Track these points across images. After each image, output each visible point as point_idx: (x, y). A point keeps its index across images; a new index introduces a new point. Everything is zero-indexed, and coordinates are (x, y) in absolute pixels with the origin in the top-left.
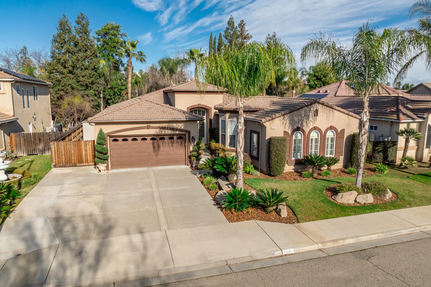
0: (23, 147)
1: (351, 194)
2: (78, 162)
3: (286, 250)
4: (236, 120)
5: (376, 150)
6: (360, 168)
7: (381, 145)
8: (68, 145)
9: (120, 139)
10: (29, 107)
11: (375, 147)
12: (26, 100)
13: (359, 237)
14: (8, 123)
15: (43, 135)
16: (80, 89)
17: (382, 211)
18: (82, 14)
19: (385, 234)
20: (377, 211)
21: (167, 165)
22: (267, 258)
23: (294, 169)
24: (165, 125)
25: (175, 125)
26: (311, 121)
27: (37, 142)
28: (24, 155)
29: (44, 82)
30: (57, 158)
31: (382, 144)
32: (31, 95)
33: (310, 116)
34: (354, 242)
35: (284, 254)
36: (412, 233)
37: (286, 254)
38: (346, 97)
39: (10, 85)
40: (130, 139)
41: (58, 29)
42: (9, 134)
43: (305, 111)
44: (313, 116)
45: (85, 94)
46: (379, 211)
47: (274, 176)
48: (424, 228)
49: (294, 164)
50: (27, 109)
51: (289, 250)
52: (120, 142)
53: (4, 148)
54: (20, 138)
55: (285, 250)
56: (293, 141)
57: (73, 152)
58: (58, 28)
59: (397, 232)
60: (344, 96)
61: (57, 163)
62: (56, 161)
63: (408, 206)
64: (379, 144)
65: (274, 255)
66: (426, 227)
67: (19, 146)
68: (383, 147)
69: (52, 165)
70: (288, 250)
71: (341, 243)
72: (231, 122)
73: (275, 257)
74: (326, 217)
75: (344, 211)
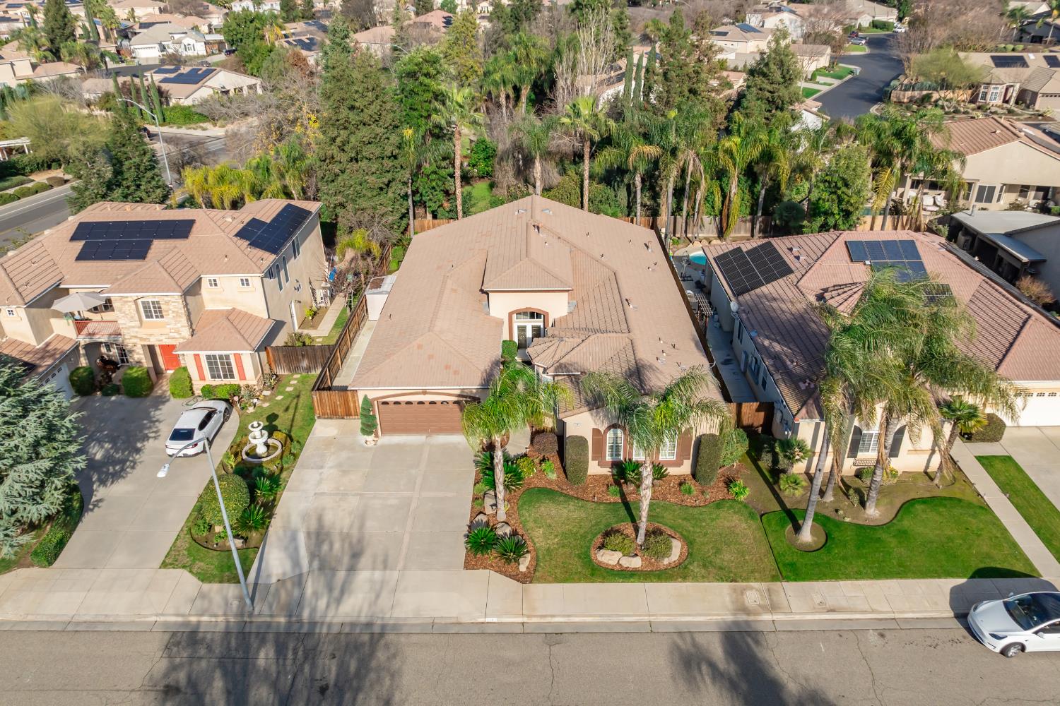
0: (283, 364)
1: (614, 553)
3: (489, 617)
8: (332, 396)
9: (391, 402)
10: (288, 281)
12: (282, 275)
19: (603, 618)
20: (632, 582)
23: (610, 472)
27: (300, 357)
28: (286, 373)
30: (320, 408)
35: (487, 621)
36: (636, 622)
39: (260, 279)
40: (403, 402)
42: (266, 348)
47: (571, 483)
49: (610, 466)
50: (285, 287)
51: (492, 617)
52: (391, 406)
53: (261, 372)
54: (278, 352)
56: (608, 439)
57: (338, 403)
61: (321, 415)
62: (319, 413)
66: (659, 618)
67: (278, 362)
71: (549, 620)
74: (565, 581)
75: (592, 575)
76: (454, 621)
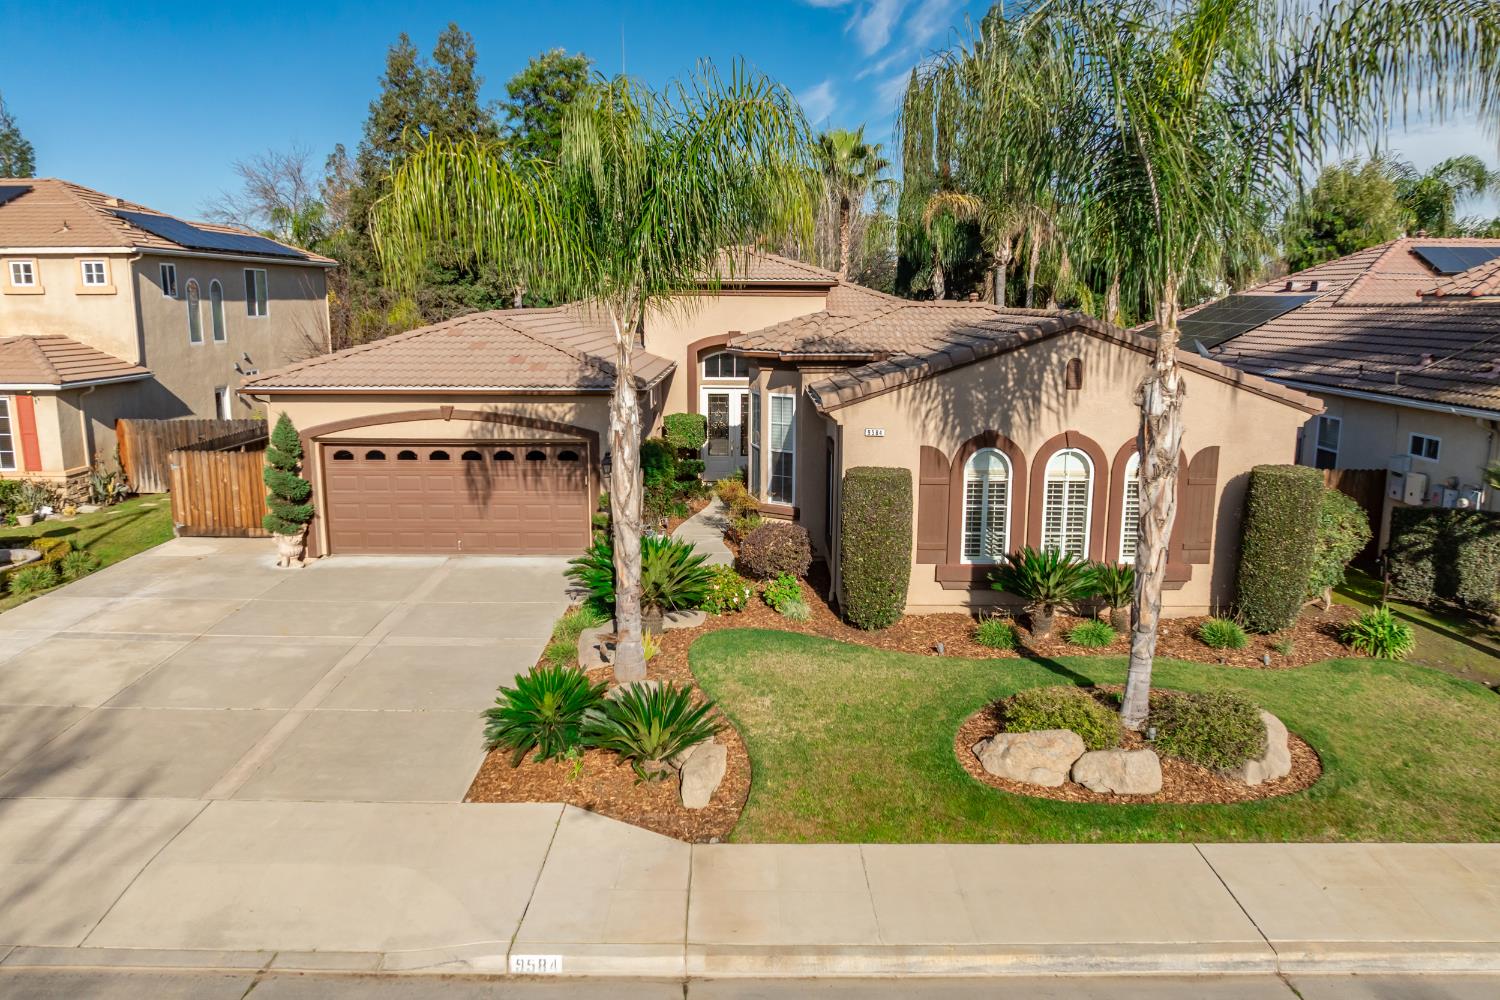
0: (155, 466)
1: (1050, 743)
2: (251, 522)
3: (525, 958)
4: (794, 397)
5: (1402, 548)
6: (1139, 630)
7: (1430, 524)
8: (220, 466)
9: (360, 453)
10: (219, 335)
11: (1398, 535)
12: (205, 315)
13: (913, 954)
14: (98, 387)
15: (212, 427)
16: (438, 278)
17: (1172, 839)
18: (453, 28)
19: (1060, 960)
20: (1142, 840)
21: (521, 554)
22: (431, 976)
23: (967, 605)
24: (505, 409)
25: (540, 409)
26: (1049, 408)
28: (159, 491)
29: (303, 258)
30: (188, 504)
31: (1432, 519)
32: (233, 297)
33: (1044, 387)
34: (875, 975)
35: (515, 969)
36: (1220, 977)
37: (525, 971)
38: (1370, 310)
39: (129, 266)
40: (391, 453)
41: (383, 84)
42: (116, 421)
43: (1022, 366)
44: (1061, 389)
45: (453, 295)
46: (1151, 839)
47: (857, 626)
48: (1300, 962)
49: (967, 585)
50: (209, 344)
51: (543, 957)
52: (360, 462)
53: (87, 464)
54: (145, 434)
55: (520, 957)
56: (965, 488)
57: (235, 488)
58: (386, 78)
59: (1131, 960)
60: (1364, 306)
61: (189, 524)
62: (185, 517)
63: (1332, 831)
64: (1418, 523)
65: (470, 966)
66: (1317, 958)
67: (143, 460)
68: (1438, 536)
69: (174, 529)
70: (535, 959)
71: (808, 966)
72: (776, 401)
73: (467, 978)
74: (867, 833)
75: (978, 816)
76: (365, 967)
